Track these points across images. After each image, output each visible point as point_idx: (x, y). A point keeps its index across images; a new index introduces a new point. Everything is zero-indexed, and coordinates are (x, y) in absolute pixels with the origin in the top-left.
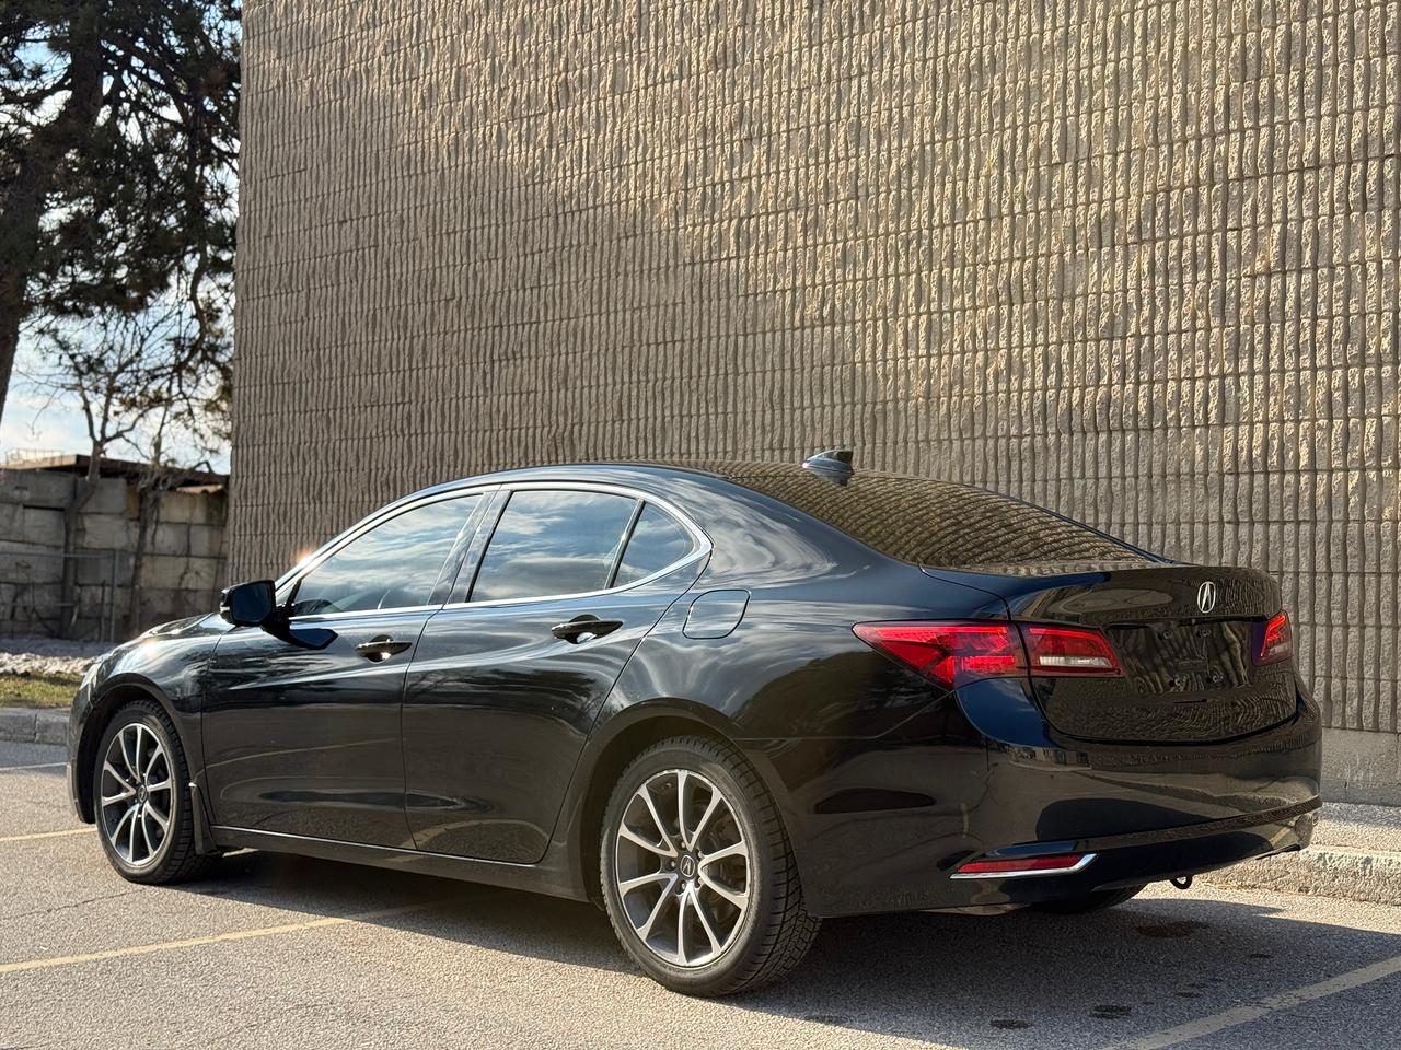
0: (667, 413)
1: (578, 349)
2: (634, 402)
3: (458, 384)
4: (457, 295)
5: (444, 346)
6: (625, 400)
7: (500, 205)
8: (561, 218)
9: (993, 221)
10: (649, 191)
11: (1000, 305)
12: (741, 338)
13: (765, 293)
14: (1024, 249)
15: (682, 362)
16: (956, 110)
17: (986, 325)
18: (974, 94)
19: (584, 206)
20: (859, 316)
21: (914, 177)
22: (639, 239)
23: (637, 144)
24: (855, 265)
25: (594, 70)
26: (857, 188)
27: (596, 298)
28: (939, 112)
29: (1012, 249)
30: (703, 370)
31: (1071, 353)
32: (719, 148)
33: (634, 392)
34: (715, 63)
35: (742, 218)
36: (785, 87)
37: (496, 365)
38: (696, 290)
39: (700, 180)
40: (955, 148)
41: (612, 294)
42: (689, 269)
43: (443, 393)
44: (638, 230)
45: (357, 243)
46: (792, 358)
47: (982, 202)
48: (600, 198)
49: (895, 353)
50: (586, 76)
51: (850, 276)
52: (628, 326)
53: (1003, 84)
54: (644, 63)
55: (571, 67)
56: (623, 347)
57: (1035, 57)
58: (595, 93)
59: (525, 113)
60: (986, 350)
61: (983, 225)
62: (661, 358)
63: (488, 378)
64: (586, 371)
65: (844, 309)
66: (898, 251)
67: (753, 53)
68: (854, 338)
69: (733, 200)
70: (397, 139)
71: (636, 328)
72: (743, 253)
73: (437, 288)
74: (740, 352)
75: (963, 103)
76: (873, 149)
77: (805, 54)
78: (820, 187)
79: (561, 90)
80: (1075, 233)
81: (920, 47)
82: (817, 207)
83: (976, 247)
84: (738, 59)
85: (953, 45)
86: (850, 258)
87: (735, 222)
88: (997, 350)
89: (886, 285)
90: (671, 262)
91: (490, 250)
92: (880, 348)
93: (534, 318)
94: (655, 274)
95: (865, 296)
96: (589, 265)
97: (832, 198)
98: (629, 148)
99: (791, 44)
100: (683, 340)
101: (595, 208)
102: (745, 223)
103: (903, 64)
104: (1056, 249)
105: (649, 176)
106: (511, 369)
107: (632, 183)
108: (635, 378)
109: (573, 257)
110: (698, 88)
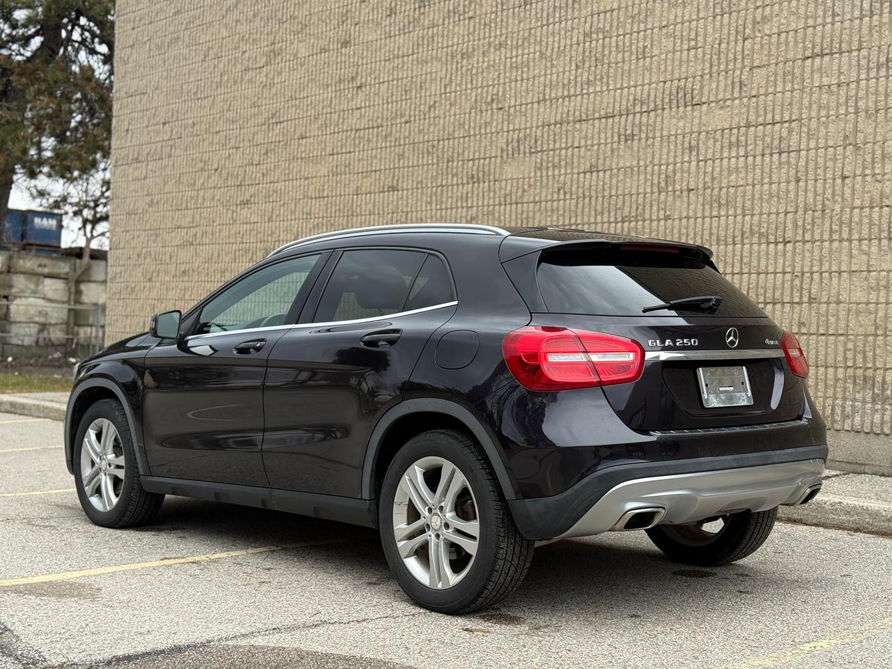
3: (220, 217)
4: (220, 167)
5: (214, 196)
7: (242, 118)
8: (271, 126)
9: (472, 138)
10: (313, 112)
11: (474, 183)
12: (355, 197)
13: (367, 172)
14: (485, 154)
15: (327, 209)
16: (456, 76)
17: (467, 193)
18: (464, 69)
19: (282, 120)
20: (410, 187)
21: (437, 112)
22: (308, 140)
23: (308, 86)
24: (408, 159)
25: (288, 44)
26: (410, 116)
27: (287, 172)
28: (448, 76)
29: (480, 153)
30: (337, 214)
31: (505, 210)
32: (347, 91)
33: (305, 224)
34: (346, 44)
35: (357, 131)
36: (378, 59)
37: (239, 207)
38: (334, 169)
39: (337, 108)
40: (455, 97)
41: (295, 169)
42: (331, 157)
43: (213, 222)
44: (308, 135)
45: (171, 136)
46: (379, 208)
47: (467, 127)
48: (289, 116)
49: (426, 207)
50: (284, 47)
51: (406, 165)
52: (302, 188)
53: (478, 63)
54: (312, 41)
55: (277, 41)
56: (300, 199)
57: (492, 50)
58: (288, 56)
59: (254, 66)
60: (467, 207)
61: (467, 139)
62: (317, 206)
63: (235, 214)
64: (282, 212)
65: (403, 182)
66: (428, 152)
67: (363, 39)
68: (408, 198)
69: (353, 121)
70: (192, 79)
71: (306, 190)
72: (357, 149)
73: (210, 163)
74: (355, 204)
75: (459, 73)
76: (418, 95)
77: (388, 41)
78: (393, 115)
79: (273, 55)
80: (508, 146)
81: (440, 41)
82: (392, 125)
83: (464, 151)
84: (357, 42)
85: (455, 40)
86: (406, 155)
87: (353, 132)
88: (472, 207)
89: (423, 169)
90: (323, 153)
91: (236, 142)
92: (419, 204)
93: (257, 182)
94: (316, 160)
95: (413, 176)
96: (284, 153)
97: (398, 121)
98: (304, 89)
99: (381, 35)
100: (328, 197)
101: (287, 121)
102: (358, 133)
103: (433, 50)
104: (499, 154)
105: (313, 105)
106: (246, 210)
107: (305, 108)
108: (305, 216)
109: (276, 149)
110: (337, 57)
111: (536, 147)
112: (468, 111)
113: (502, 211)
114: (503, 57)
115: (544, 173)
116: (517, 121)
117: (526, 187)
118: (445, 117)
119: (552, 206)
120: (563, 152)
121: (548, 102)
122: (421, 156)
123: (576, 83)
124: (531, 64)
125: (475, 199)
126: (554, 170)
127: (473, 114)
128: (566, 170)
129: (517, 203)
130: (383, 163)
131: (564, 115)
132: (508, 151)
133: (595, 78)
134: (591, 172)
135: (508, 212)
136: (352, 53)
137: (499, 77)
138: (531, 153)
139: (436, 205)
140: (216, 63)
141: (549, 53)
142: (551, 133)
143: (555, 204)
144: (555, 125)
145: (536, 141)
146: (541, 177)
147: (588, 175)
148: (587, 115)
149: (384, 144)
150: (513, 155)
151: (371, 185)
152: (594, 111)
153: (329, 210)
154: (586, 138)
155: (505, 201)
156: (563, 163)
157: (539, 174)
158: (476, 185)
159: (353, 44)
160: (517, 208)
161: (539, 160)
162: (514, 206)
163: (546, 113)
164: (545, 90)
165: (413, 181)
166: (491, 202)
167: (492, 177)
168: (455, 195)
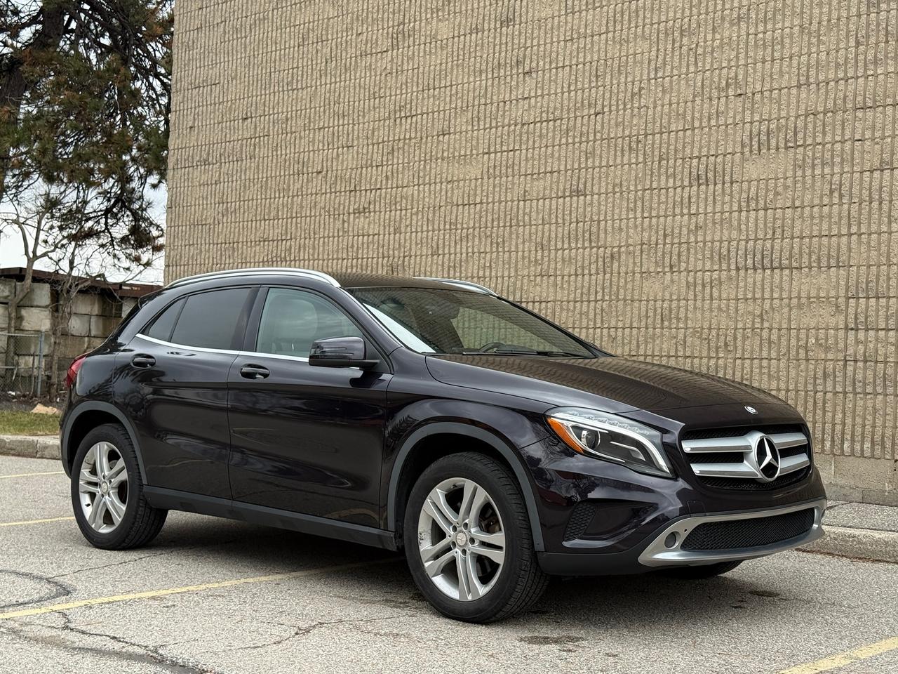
0: (470, 250)
1: (409, 207)
2: (447, 243)
3: (324, 228)
4: (325, 169)
5: (315, 203)
6: (441, 242)
7: (356, 111)
8: (398, 121)
9: (696, 131)
10: (459, 104)
11: (699, 185)
12: (522, 203)
13: (539, 174)
14: (717, 149)
15: (480, 217)
16: (672, 57)
17: (690, 198)
18: (685, 48)
19: (414, 113)
20: (603, 190)
21: (642, 100)
22: (452, 136)
23: (452, 73)
24: (601, 157)
25: (423, 24)
26: (603, 107)
27: (421, 174)
28: (661, 58)
29: (709, 149)
30: (495, 223)
31: (748, 218)
32: (509, 78)
33: (447, 236)
34: (507, 22)
35: (523, 125)
36: (555, 40)
37: (352, 216)
38: (491, 171)
39: (495, 98)
40: (671, 82)
41: (433, 171)
42: (486, 156)
43: (315, 234)
44: (452, 130)
45: (255, 133)
46: (557, 217)
47: (689, 118)
48: (425, 108)
49: (627, 215)
50: (417, 27)
51: (597, 164)
52: (443, 193)
53: (705, 41)
54: (458, 20)
55: (407, 21)
56: (440, 207)
57: (727, 25)
58: (423, 38)
59: (374, 51)
60: (690, 214)
61: (689, 132)
62: (466, 214)
63: (346, 225)
64: (414, 222)
65: (592, 185)
66: (630, 148)
67: (533, 16)
68: (599, 204)
69: (518, 112)
70: (284, 66)
71: (449, 195)
72: (524, 147)
73: (310, 164)
74: (521, 212)
75: (677, 53)
76: (615, 82)
77: (569, 18)
78: (578, 105)
79: (400, 36)
80: (751, 139)
81: (649, 16)
82: (576, 118)
83: (684, 147)
84: (524, 20)
85: (671, 15)
86: (598, 152)
87: (519, 127)
88: (697, 214)
89: (622, 171)
90: (474, 152)
91: (348, 140)
92: (617, 211)
93: (378, 186)
94: (463, 159)
95: (607, 177)
96: (417, 152)
97: (586, 112)
98: (446, 76)
99: (560, 10)
100: (481, 203)
101: (422, 114)
102: (526, 127)
103: (637, 27)
104: (738, 150)
105: (460, 95)
106: (362, 219)
107: (448, 99)
108: (447, 227)
109: (406, 147)
110: (495, 38)
111: (796, 141)
112: (691, 98)
113: (743, 219)
114: (743, 33)
115: (809, 172)
116: (766, 110)
117: (780, 189)
118: (655, 107)
119: (821, 212)
120: (838, 146)
121: (813, 87)
122: (619, 153)
123: (856, 61)
124: (787, 41)
125: (702, 205)
126: (823, 168)
127: (698, 102)
128: (842, 168)
129: (766, 210)
130: (563, 162)
131: (839, 102)
132: (751, 146)
133: (886, 57)
134: (882, 171)
135: (752, 220)
136: (517, 33)
137: (737, 57)
138: (787, 148)
139: (643, 211)
140: (319, 48)
141: (814, 27)
142: (819, 123)
143: (826, 209)
144: (825, 114)
145: (795, 134)
146: (804, 177)
147: (877, 174)
148: (875, 101)
149: (564, 141)
150: (760, 150)
151: (545, 189)
152: (886, 96)
153: (484, 220)
154: (873, 128)
155: (748, 206)
156: (837, 160)
157: (799, 173)
158: (703, 187)
159: (518, 22)
160: (765, 215)
161: (800, 157)
162: (761, 213)
163: (810, 98)
164: (808, 71)
165: (607, 184)
166: (727, 208)
167: (727, 178)
168: (670, 200)
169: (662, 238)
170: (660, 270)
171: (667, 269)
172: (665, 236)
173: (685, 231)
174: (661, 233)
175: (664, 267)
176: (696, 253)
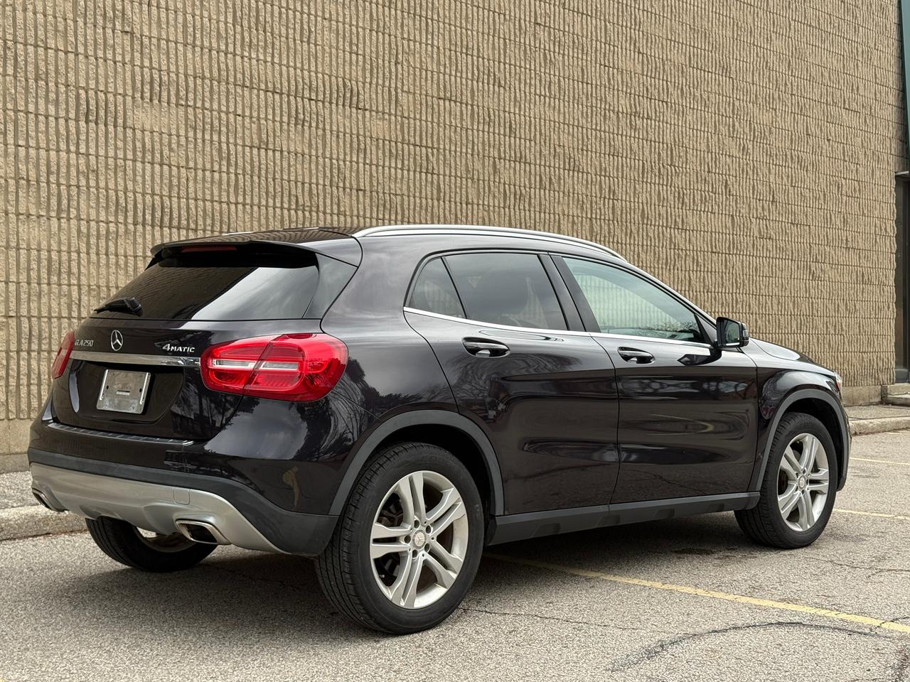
115: (199, 135)
125: (92, 145)
132: (142, 93)
134: (260, 149)
138: (177, 105)
139: (16, 137)
143: (216, 175)
145: (186, 94)
147: (256, 151)
148: (252, 83)
150: (151, 100)
152: (260, 81)
154: (251, 108)
155: (144, 157)
156: (224, 129)
157: (191, 134)
158: (92, 125)
160: (160, 170)
162: (157, 167)
163: (194, 60)
166: (120, 154)
167: (120, 121)
168: (52, 131)
169: (45, 175)
170: (44, 214)
171: (53, 214)
172: (49, 173)
173: (73, 172)
174: (43, 168)
175: (48, 210)
176: (88, 199)
